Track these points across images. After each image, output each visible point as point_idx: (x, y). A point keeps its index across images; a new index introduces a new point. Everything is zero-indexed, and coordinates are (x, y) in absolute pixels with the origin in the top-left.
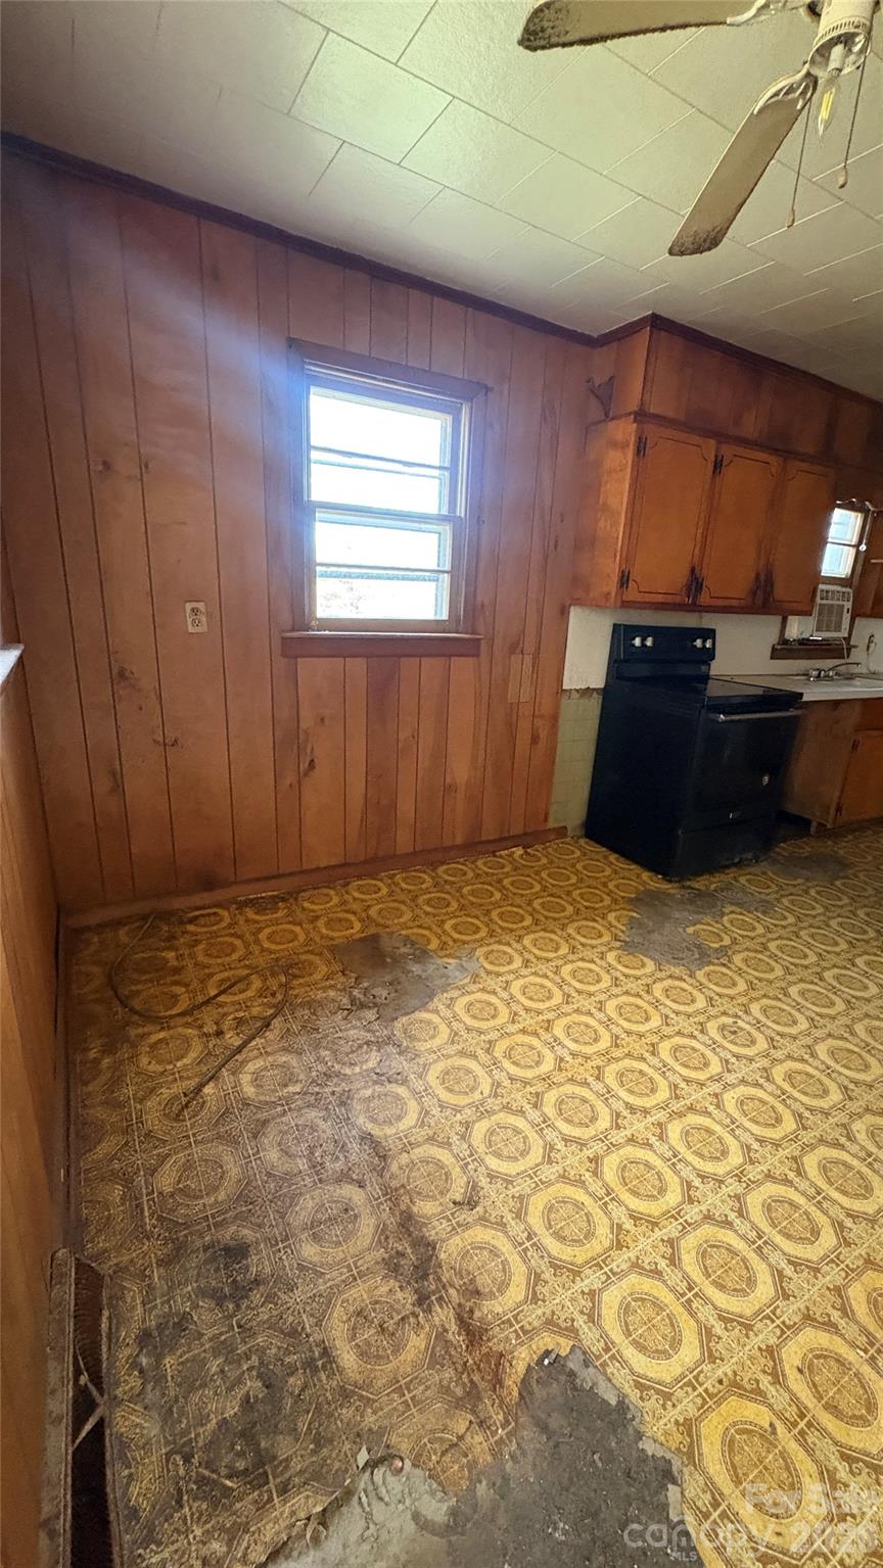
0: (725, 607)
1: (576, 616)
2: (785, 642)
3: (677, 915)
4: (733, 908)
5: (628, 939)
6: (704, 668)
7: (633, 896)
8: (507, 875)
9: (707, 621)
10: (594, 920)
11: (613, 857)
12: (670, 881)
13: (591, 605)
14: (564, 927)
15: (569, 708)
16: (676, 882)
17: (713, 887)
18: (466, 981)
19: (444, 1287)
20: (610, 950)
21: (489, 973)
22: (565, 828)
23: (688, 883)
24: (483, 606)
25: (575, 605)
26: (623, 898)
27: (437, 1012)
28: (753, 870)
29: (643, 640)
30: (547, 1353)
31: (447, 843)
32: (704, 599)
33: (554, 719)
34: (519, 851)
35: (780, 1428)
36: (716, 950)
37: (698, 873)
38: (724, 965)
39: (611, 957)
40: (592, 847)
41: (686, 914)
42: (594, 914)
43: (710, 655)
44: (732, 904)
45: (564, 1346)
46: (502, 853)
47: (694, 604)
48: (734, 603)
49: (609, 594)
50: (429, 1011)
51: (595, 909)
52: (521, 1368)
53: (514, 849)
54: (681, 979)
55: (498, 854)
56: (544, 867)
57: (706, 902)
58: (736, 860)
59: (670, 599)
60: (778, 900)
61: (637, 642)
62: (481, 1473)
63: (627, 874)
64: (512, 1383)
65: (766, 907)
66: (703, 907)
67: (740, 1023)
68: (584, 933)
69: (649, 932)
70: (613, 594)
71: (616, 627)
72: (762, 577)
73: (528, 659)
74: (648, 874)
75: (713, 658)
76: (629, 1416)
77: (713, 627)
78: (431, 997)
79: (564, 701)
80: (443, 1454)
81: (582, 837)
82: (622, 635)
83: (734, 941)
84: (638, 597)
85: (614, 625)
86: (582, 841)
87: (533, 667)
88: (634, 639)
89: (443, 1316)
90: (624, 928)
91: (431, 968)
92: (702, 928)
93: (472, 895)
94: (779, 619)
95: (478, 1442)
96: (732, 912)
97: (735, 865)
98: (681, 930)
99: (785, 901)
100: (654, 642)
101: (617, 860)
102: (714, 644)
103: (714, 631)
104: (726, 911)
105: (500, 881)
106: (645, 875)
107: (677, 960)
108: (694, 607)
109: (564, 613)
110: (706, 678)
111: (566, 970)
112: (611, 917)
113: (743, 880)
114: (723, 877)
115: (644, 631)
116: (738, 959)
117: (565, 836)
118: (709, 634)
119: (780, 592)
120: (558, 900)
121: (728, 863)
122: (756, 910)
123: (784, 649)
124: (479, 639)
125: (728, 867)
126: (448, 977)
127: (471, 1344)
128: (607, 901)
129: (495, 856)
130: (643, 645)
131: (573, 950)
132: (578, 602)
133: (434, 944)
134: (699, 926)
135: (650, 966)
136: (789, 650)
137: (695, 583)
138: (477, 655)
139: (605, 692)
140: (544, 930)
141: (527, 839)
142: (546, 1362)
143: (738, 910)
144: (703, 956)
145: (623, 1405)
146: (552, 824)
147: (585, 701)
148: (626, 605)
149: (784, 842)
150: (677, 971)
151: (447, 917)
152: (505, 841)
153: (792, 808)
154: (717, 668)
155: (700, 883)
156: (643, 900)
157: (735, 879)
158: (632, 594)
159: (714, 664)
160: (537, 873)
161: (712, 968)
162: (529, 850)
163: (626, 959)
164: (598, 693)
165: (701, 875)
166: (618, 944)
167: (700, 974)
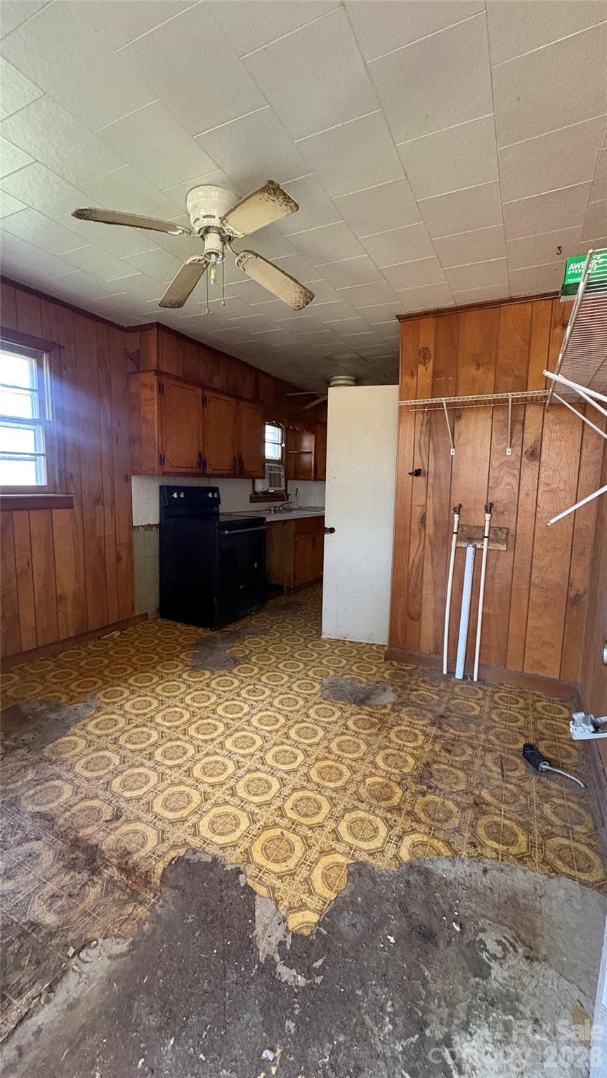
0: (220, 475)
1: (135, 482)
2: (255, 493)
3: (220, 646)
4: (249, 636)
5: (193, 664)
6: (215, 509)
7: (194, 642)
8: (111, 649)
9: (214, 483)
10: (173, 660)
11: (179, 625)
12: (214, 631)
13: (145, 475)
14: (154, 668)
15: (138, 538)
16: (217, 630)
17: (238, 628)
18: (93, 712)
19: (107, 860)
20: (184, 672)
21: (107, 704)
22: (147, 613)
23: (225, 629)
24: (71, 475)
25: (134, 475)
26: (188, 645)
27: (75, 734)
28: (257, 616)
29: (178, 494)
30: (173, 859)
31: (63, 637)
32: (209, 470)
33: (130, 546)
34: (116, 634)
35: (285, 832)
36: (242, 658)
37: (229, 622)
38: (247, 663)
39: (185, 676)
40: (166, 622)
41: (225, 645)
42: (171, 657)
43: (217, 502)
44: (248, 634)
45: (182, 852)
46: (105, 637)
47: (204, 472)
48: (225, 472)
49: (154, 468)
50: (68, 736)
51: (172, 654)
52: (160, 871)
53: (113, 633)
54: (225, 675)
55: (102, 638)
56: (136, 639)
57: (236, 636)
58: (248, 612)
59: (189, 470)
60: (271, 627)
61: (175, 495)
62: (145, 921)
63: (190, 632)
64: (156, 880)
65: (265, 632)
66: (233, 639)
67: (257, 687)
68: (194, 676)
69: (206, 658)
70: (157, 469)
71: (161, 488)
72: (237, 459)
73: (108, 509)
74: (201, 629)
75: (220, 503)
76: (219, 861)
77: (217, 486)
78: (68, 727)
79: (135, 533)
80: (121, 925)
81: (158, 618)
82: (165, 492)
83: (251, 651)
84: (172, 470)
85: (160, 486)
86: (159, 620)
87: (112, 513)
88: (173, 494)
89: (112, 872)
90: (190, 660)
91: (65, 713)
92: (236, 649)
93: (87, 665)
94: (251, 481)
95: (142, 911)
96: (250, 638)
97: (249, 614)
98: (223, 653)
99: (274, 627)
100: (185, 495)
101: (182, 626)
102: (218, 495)
103: (217, 488)
104: (245, 638)
105: (106, 653)
106: (200, 630)
107: (222, 667)
108: (204, 475)
109: (128, 480)
110: (218, 514)
111: (159, 690)
112: (182, 656)
113: (253, 622)
114: (242, 622)
115: (179, 489)
116: (253, 659)
117: (147, 619)
118: (216, 490)
119: (247, 466)
120: (148, 655)
121: (244, 614)
122: (261, 634)
123: (256, 497)
124: (71, 498)
125: (245, 616)
126: (78, 714)
127: (129, 877)
128: (179, 648)
129: (101, 640)
130: (179, 497)
131: (161, 678)
132: (135, 473)
133: (64, 699)
134: (233, 649)
135: (208, 674)
136: (259, 498)
137: (202, 462)
138: (72, 507)
139: (161, 526)
140: (142, 672)
141: (121, 625)
142: (173, 862)
143: (252, 636)
144: (236, 662)
145: (215, 859)
146: (137, 613)
147: (148, 533)
148: (164, 474)
149: (272, 599)
150: (222, 673)
151: (70, 682)
152: (107, 628)
153: (274, 582)
154: (223, 508)
155: (231, 628)
156: (199, 644)
157: (249, 622)
158: (167, 468)
159: (220, 506)
160: (132, 643)
161: (240, 666)
162: (124, 632)
163: (194, 675)
164: (156, 527)
165: (231, 623)
166: (188, 668)
167: (235, 671)
